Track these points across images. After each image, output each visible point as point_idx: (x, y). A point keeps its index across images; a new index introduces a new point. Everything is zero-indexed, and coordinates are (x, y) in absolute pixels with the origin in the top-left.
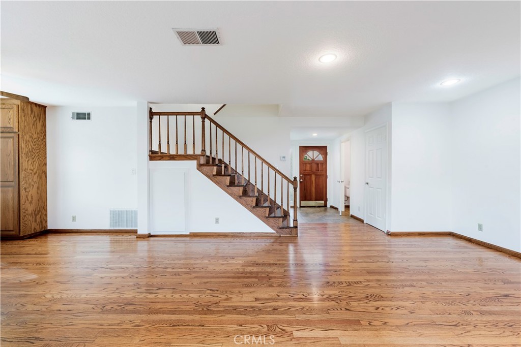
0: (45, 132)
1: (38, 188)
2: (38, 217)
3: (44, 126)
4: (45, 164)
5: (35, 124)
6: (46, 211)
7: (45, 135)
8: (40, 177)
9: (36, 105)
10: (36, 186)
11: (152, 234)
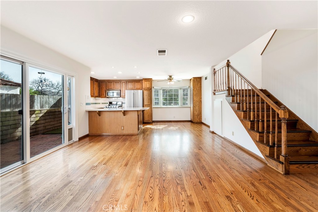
0: (201, 86)
1: (199, 107)
2: (199, 117)
3: (201, 84)
4: (201, 98)
5: (198, 85)
6: (201, 115)
7: (201, 88)
8: (199, 103)
9: (198, 78)
10: (198, 106)
11: (214, 132)
